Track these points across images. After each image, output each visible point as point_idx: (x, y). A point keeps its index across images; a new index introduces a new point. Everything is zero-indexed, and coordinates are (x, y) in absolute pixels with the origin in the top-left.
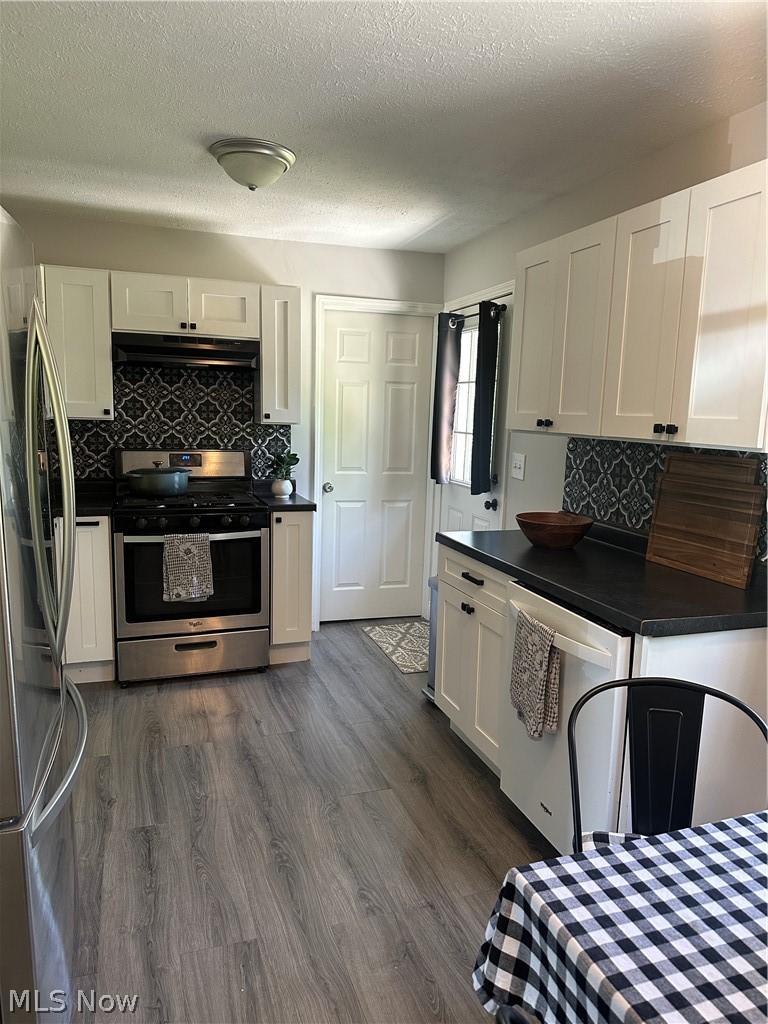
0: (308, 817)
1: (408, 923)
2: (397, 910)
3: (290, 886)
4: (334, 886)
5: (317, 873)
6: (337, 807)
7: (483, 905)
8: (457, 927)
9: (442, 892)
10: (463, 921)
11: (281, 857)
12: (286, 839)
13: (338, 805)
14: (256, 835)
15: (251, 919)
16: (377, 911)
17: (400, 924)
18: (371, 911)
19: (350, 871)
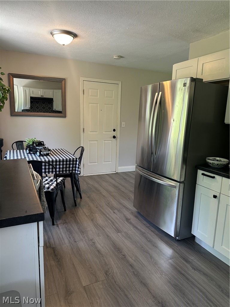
0: (116, 267)
1: (82, 238)
2: (85, 240)
3: (114, 244)
4: (102, 245)
5: (108, 248)
6: (106, 273)
7: (61, 243)
8: (70, 238)
9: (71, 245)
10: (67, 238)
11: (120, 252)
12: (121, 258)
13: (106, 274)
14: (132, 259)
15: (121, 237)
16: (90, 240)
17: (84, 237)
18: (91, 240)
19: (98, 249)
